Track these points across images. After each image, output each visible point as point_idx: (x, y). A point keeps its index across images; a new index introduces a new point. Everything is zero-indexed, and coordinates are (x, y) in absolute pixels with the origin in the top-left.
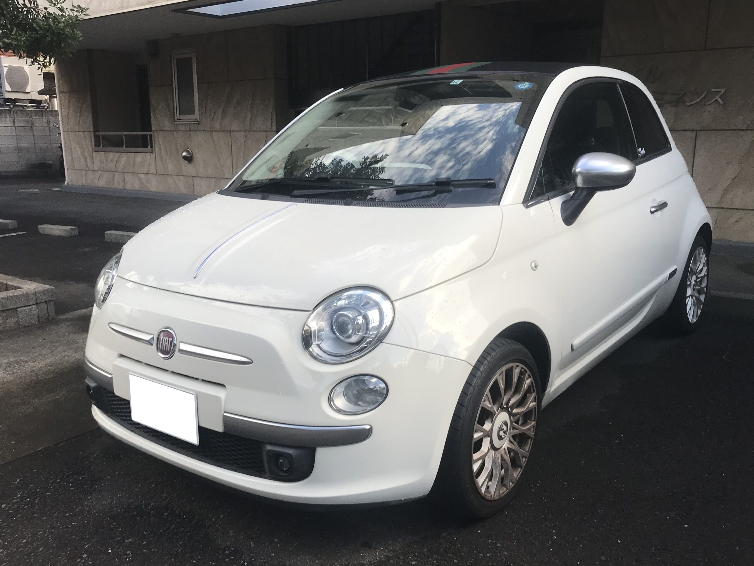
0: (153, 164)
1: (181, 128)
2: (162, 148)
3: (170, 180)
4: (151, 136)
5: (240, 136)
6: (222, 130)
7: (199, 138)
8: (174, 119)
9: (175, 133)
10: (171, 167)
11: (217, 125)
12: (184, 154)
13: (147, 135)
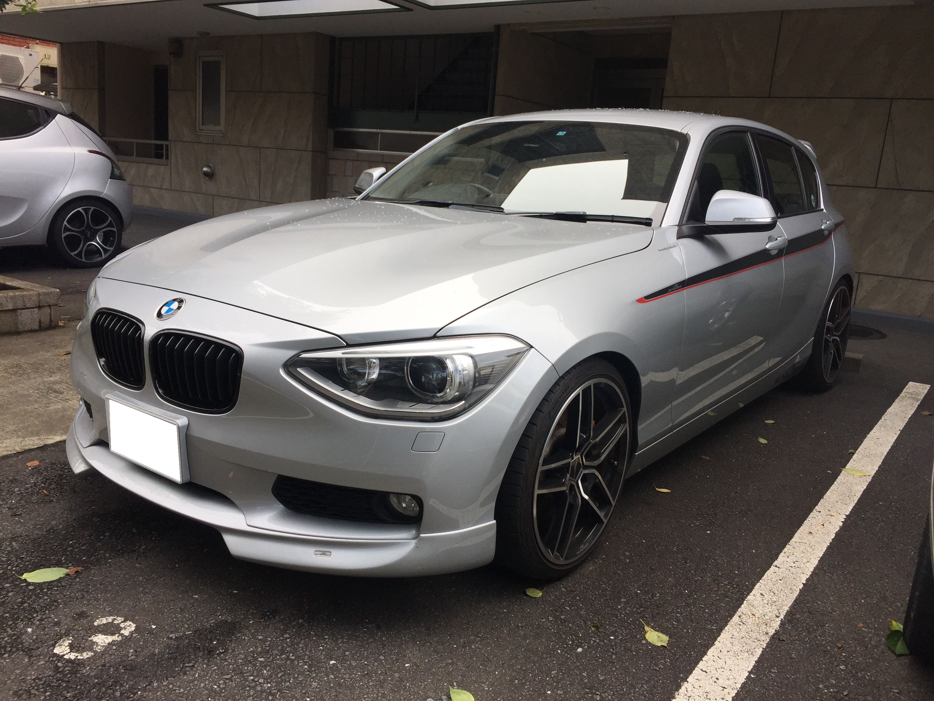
0: (168, 178)
1: (203, 140)
4: (167, 146)
5: (270, 154)
6: (250, 145)
7: (223, 152)
8: (196, 129)
9: (195, 145)
12: (205, 169)
13: (162, 146)
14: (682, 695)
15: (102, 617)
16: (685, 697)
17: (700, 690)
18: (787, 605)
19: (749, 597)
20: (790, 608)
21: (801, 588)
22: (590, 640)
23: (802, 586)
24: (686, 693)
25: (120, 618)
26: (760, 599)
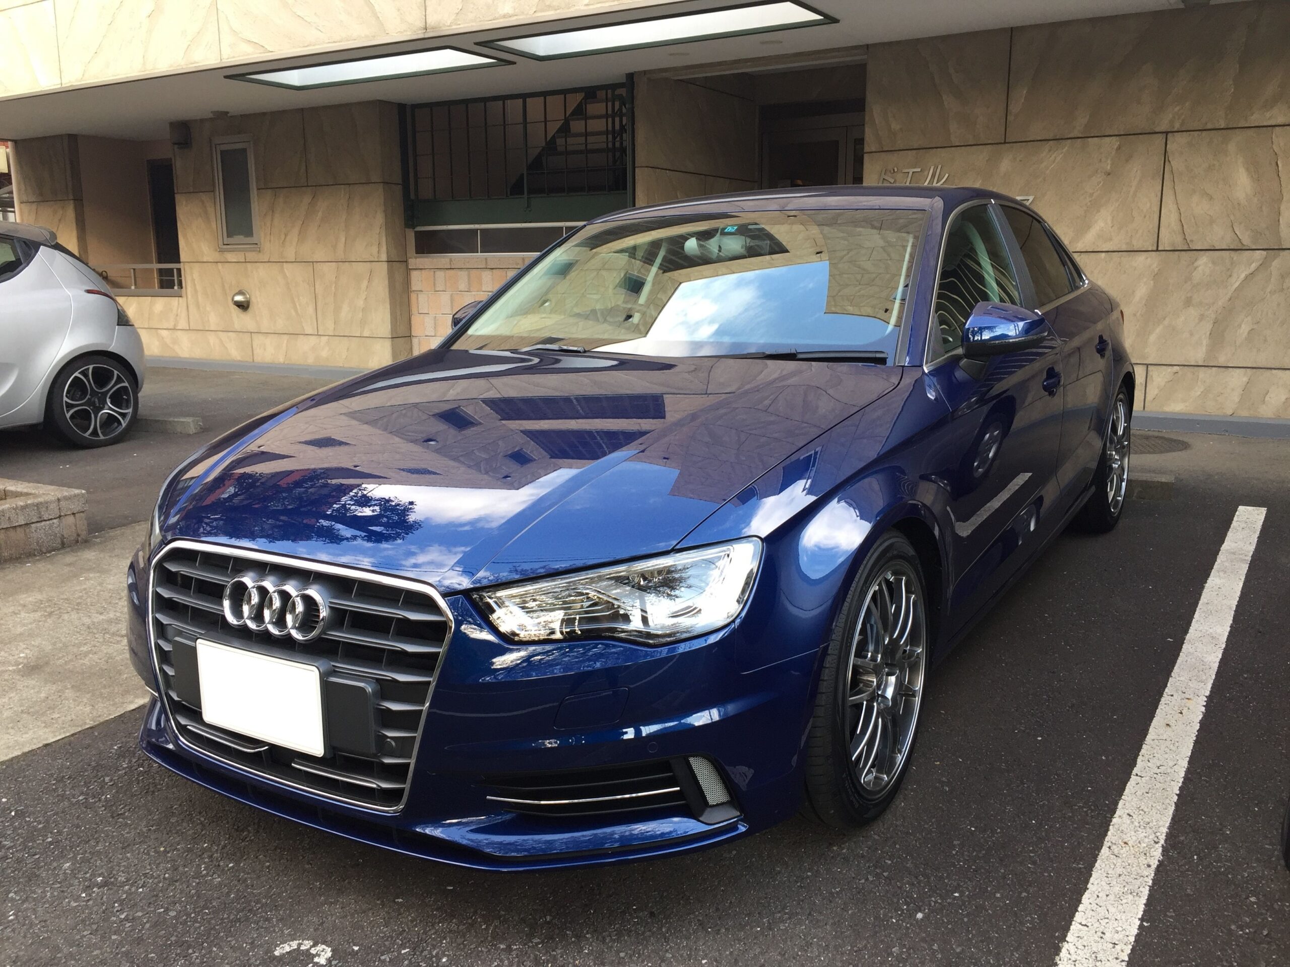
0: (184, 314)
1: (230, 257)
2: (198, 287)
3: (212, 339)
5: (328, 270)
6: (297, 260)
7: (261, 272)
8: (219, 244)
9: (219, 264)
10: (213, 320)
11: (290, 254)
12: (237, 298)
13: (172, 269)
14: (1065, 960)
15: (282, 943)
16: (1070, 962)
17: (1086, 951)
18: (1164, 826)
19: (1114, 821)
20: (1168, 829)
21: (1175, 801)
22: (929, 901)
23: (1176, 797)
24: (1069, 957)
25: (307, 942)
26: (1128, 822)
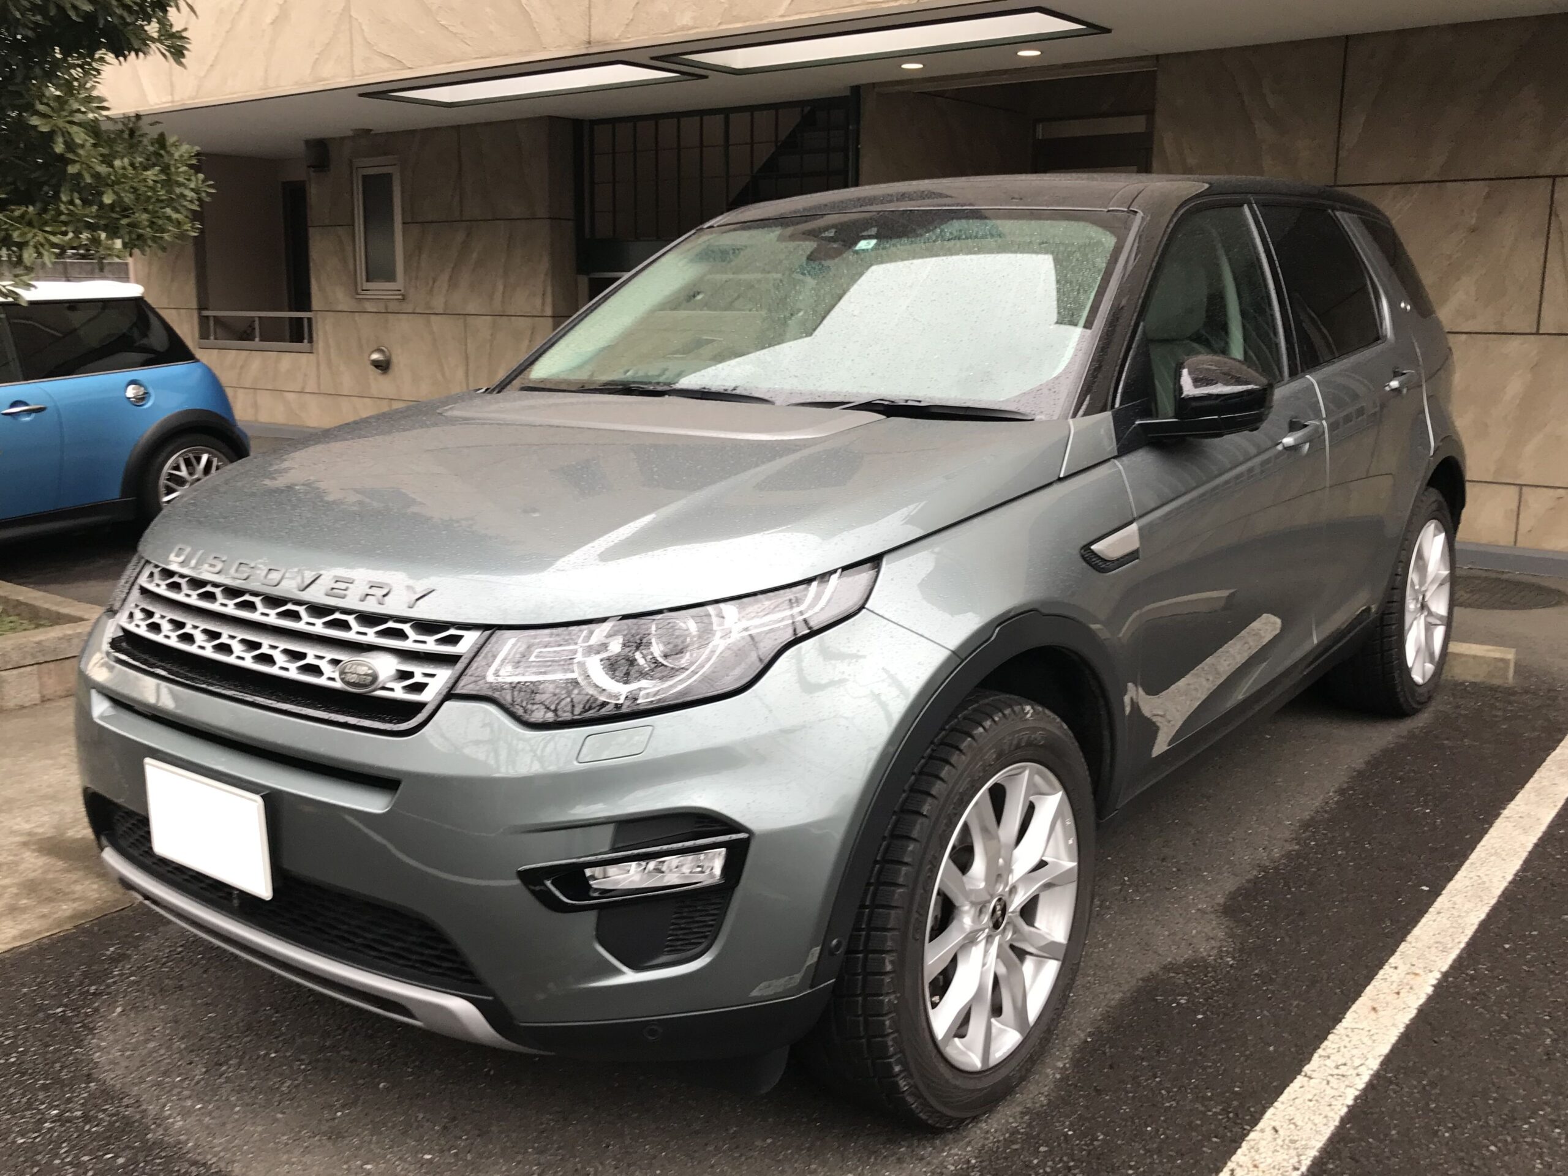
0: (313, 374)
1: (369, 306)
2: (331, 342)
3: (345, 405)
4: (309, 319)
5: (483, 324)
6: (448, 311)
7: (403, 325)
8: (356, 289)
9: (356, 315)
10: (347, 382)
11: (438, 303)
12: (375, 356)
13: (301, 319)
18: (1314, 1147)
20: (1319, 1151)
21: (1343, 1114)
23: (1346, 1109)
26: (1270, 1139)
